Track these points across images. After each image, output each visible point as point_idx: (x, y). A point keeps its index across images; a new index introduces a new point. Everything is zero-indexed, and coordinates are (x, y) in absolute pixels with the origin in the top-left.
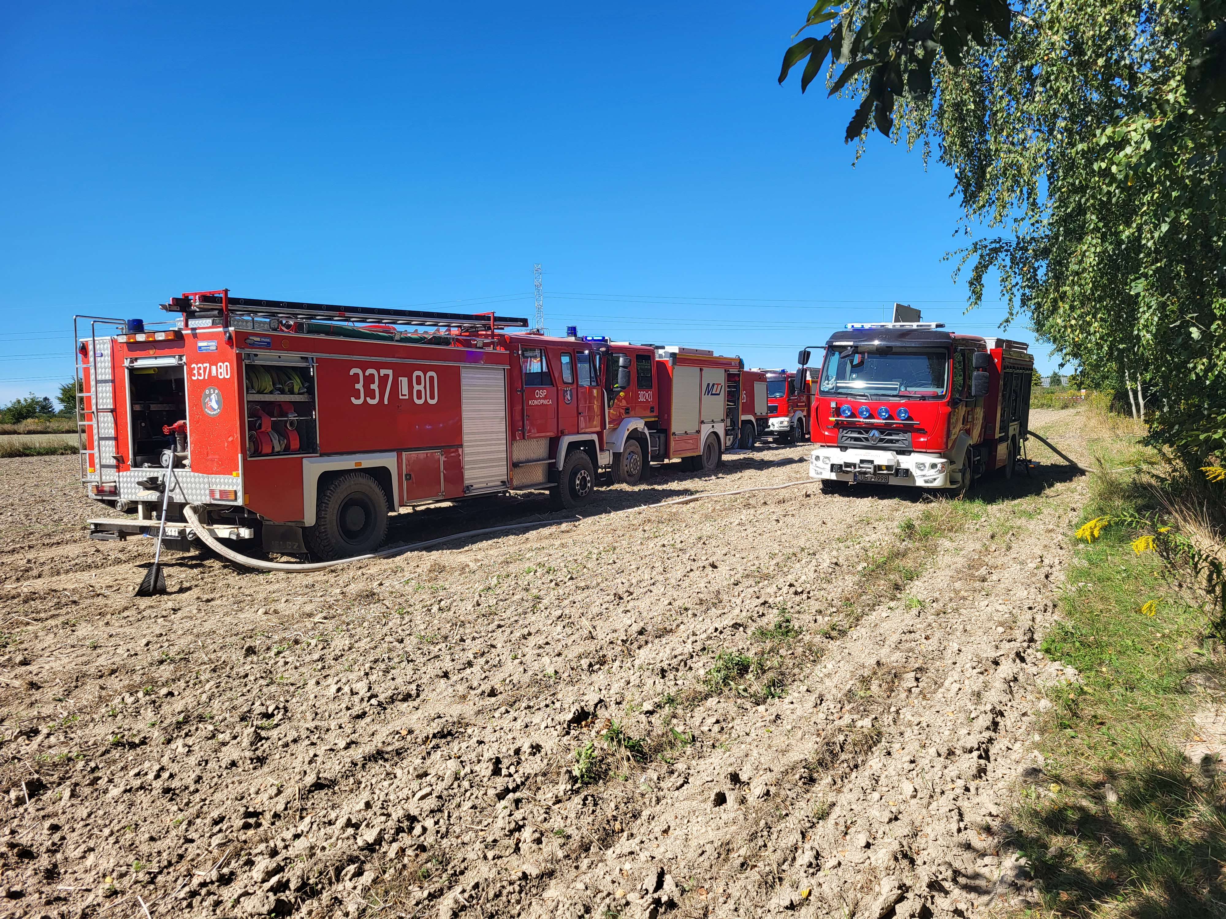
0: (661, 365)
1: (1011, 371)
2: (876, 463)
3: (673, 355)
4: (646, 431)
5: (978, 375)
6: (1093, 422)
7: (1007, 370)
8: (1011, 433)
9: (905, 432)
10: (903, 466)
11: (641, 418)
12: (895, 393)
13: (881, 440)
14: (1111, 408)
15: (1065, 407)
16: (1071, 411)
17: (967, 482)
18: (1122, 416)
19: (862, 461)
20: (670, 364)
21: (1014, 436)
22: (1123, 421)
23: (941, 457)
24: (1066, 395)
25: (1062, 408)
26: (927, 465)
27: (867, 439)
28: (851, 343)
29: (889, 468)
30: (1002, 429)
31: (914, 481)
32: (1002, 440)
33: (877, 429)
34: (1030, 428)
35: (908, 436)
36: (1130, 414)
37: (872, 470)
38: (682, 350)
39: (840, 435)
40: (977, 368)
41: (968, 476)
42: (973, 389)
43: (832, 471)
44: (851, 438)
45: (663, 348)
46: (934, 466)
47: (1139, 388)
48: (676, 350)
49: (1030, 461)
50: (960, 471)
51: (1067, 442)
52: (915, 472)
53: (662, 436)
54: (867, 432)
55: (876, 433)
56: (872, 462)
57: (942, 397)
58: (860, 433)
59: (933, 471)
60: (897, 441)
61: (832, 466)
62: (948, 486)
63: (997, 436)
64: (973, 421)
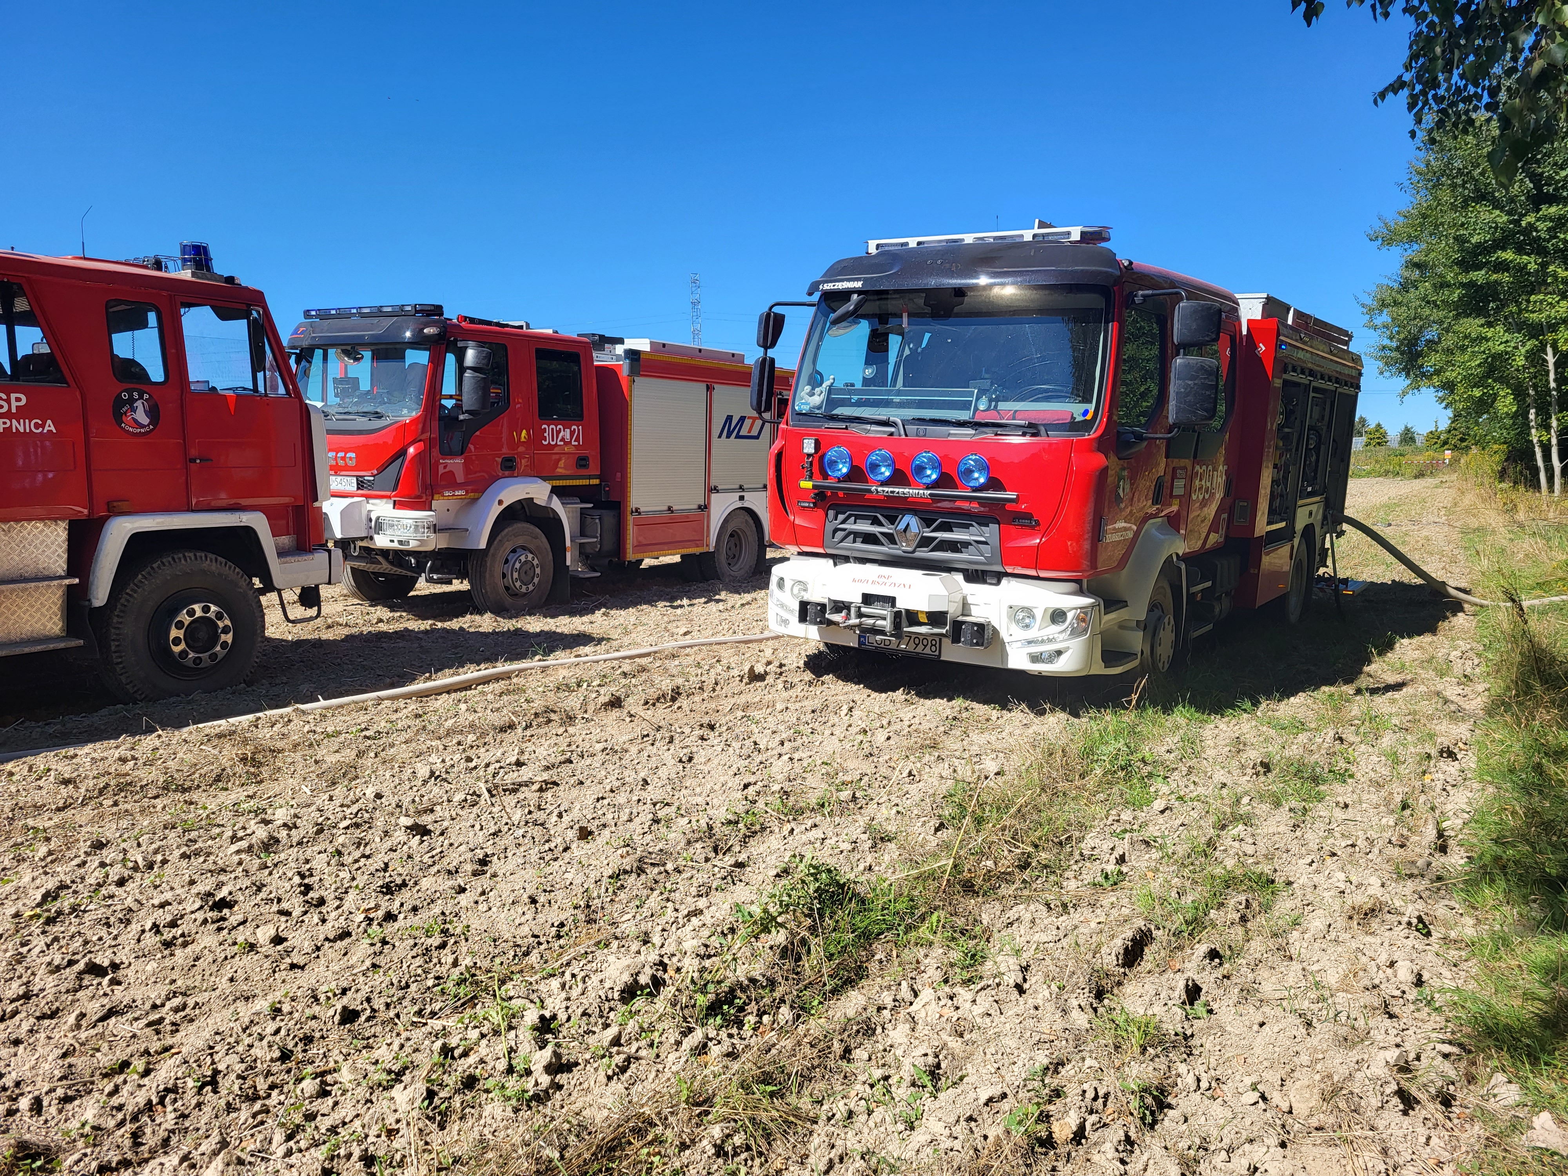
0: (608, 374)
1: (1303, 379)
2: (902, 604)
3: (633, 355)
4: (556, 504)
5: (1187, 366)
6: (1469, 499)
7: (1291, 376)
8: (1301, 520)
9: (983, 520)
10: (977, 615)
11: (545, 479)
12: (964, 416)
13: (925, 542)
14: (1502, 475)
15: (1420, 475)
16: (1429, 481)
17: (1165, 651)
18: (1522, 488)
19: (868, 599)
20: (625, 371)
21: (1309, 530)
22: (1523, 497)
23: (1080, 592)
24: (1422, 459)
25: (1416, 477)
26: (1039, 613)
27: (891, 538)
28: (858, 285)
29: (936, 618)
30: (1274, 515)
31: (1004, 655)
32: (1274, 538)
33: (915, 512)
34: (1347, 513)
35: (991, 532)
36: (1537, 486)
37: (886, 624)
38: (659, 347)
39: (829, 527)
40: (1186, 347)
41: (1167, 636)
42: (1172, 404)
43: (803, 618)
44: (856, 535)
45: (621, 341)
46: (1057, 616)
47: (1554, 441)
48: (643, 345)
49: (1345, 581)
50: (1143, 626)
51: (1425, 533)
52: (1010, 632)
53: (609, 517)
54: (892, 520)
55: (911, 522)
56: (892, 601)
57: (1086, 426)
58: (876, 522)
59: (1054, 630)
60: (966, 544)
61: (804, 606)
62: (1099, 669)
63: (1262, 526)
64: (1190, 496)
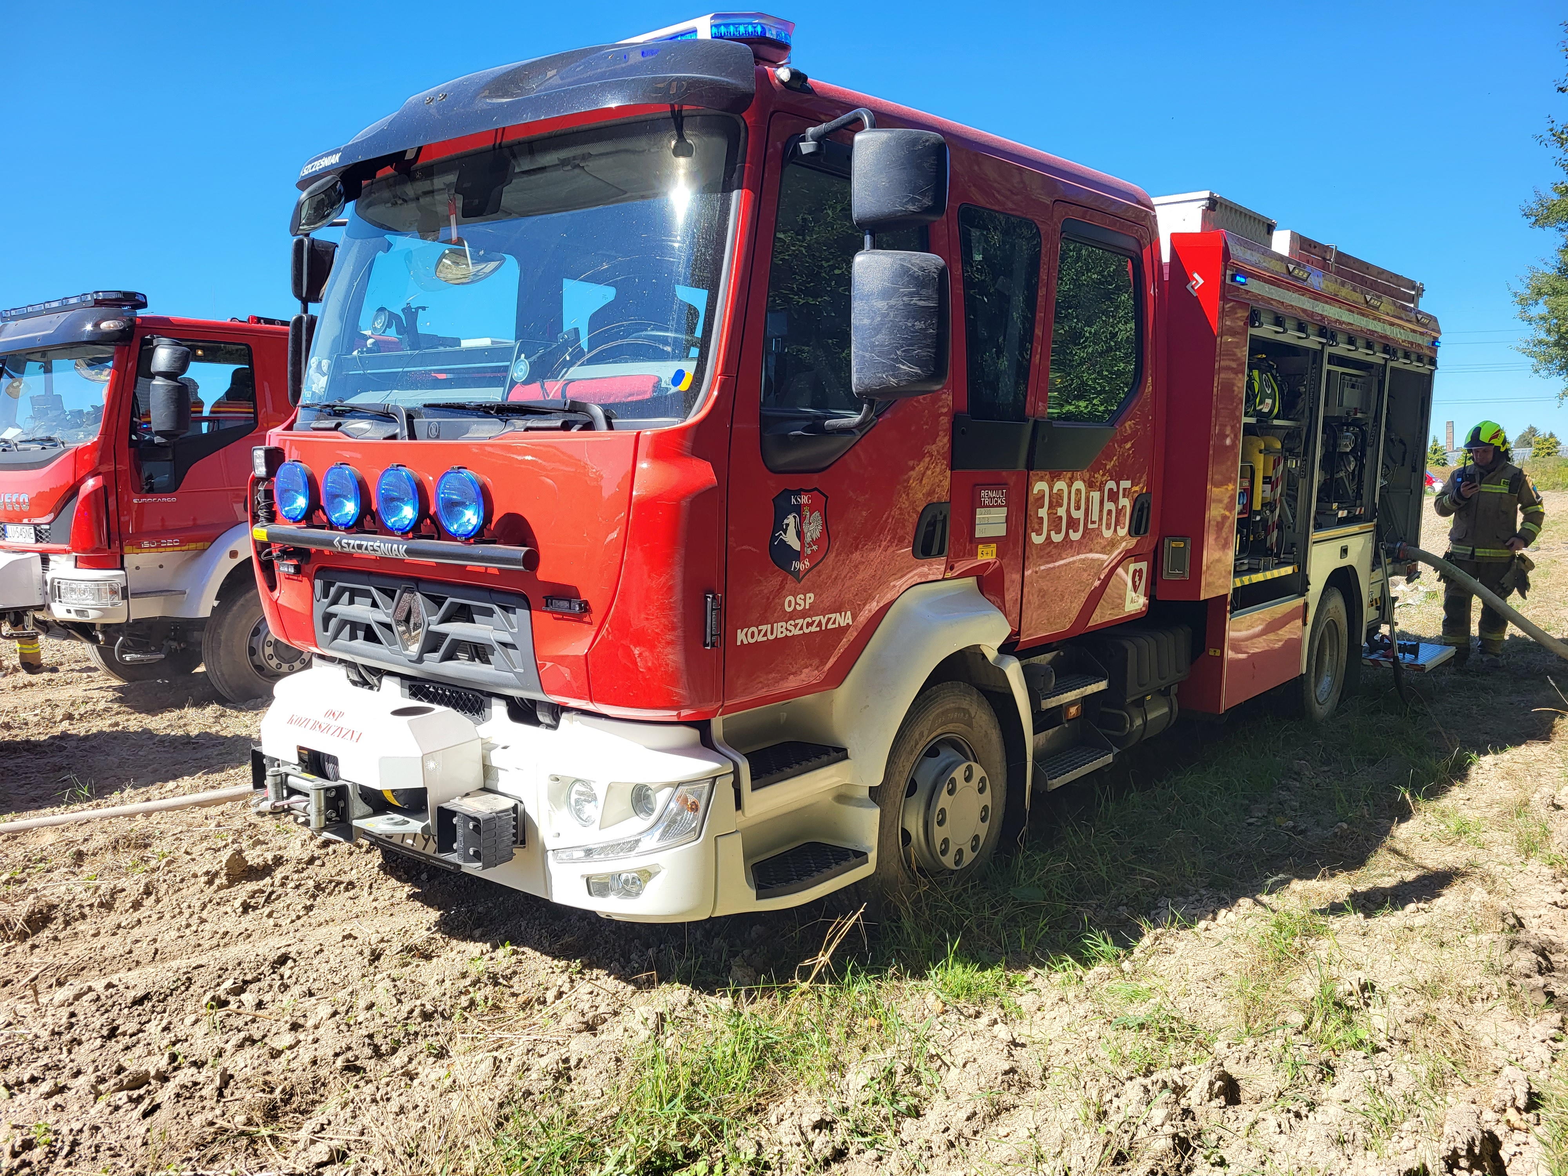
1: (1304, 340)
2: (349, 773)
7: (1270, 332)
8: (1323, 564)
9: (507, 601)
12: (493, 395)
21: (1344, 575)
26: (600, 794)
27: (390, 632)
29: (411, 801)
30: (1251, 559)
31: (546, 878)
32: (1254, 595)
33: (415, 584)
35: (522, 625)
39: (318, 610)
44: (353, 625)
54: (391, 598)
56: (333, 766)
59: (631, 826)
60: (489, 648)
63: (1221, 580)
64: (1026, 537)
